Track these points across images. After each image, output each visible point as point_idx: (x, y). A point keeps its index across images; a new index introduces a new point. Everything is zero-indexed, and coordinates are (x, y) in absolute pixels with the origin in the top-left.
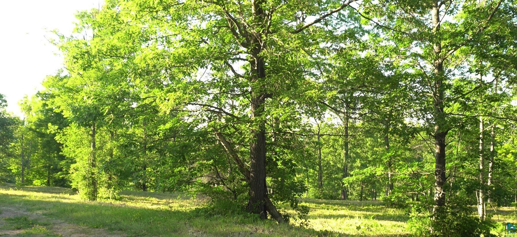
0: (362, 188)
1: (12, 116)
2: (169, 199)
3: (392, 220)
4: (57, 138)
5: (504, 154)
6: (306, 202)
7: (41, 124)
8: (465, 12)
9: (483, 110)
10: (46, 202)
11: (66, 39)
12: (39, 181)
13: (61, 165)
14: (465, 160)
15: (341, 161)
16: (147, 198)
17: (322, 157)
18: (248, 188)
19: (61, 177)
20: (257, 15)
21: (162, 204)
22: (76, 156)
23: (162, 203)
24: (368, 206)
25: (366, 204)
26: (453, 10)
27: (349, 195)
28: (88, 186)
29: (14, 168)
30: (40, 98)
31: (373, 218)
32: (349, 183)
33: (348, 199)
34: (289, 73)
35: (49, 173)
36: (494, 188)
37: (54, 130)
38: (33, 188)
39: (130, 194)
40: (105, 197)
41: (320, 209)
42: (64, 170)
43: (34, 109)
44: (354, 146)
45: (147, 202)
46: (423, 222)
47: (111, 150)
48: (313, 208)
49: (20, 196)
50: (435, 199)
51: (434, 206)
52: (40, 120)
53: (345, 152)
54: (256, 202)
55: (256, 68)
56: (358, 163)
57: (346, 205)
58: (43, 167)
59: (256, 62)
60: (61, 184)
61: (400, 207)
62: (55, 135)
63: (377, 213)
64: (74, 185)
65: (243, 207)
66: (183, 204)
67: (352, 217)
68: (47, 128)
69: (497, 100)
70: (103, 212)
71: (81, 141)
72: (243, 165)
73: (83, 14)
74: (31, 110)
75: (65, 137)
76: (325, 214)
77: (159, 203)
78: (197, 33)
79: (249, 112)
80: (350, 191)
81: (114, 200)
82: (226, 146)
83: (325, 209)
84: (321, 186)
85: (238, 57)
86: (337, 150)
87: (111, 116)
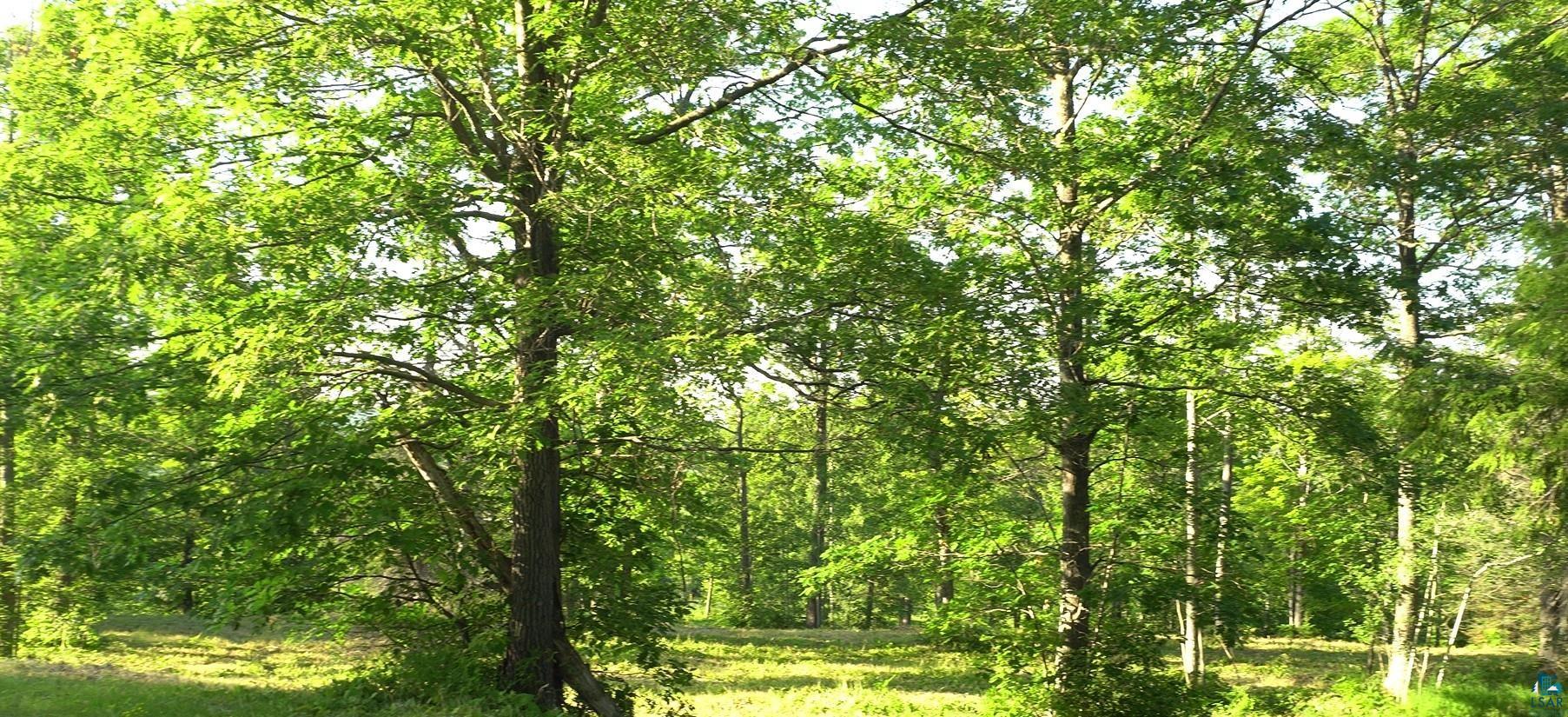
0: (871, 590)
2: (268, 641)
3: (943, 691)
5: (1259, 488)
6: (698, 638)
8: (1145, 91)
9: (1194, 373)
14: (1141, 517)
15: (807, 512)
16: (192, 640)
17: (751, 500)
18: (506, 610)
20: (532, 82)
21: (241, 658)
23: (242, 654)
24: (880, 647)
25: (876, 640)
26: (1112, 83)
27: (828, 610)
31: (892, 685)
33: (827, 624)
34: (626, 264)
36: (1218, 595)
39: (137, 627)
40: (47, 640)
41: (738, 660)
44: (848, 466)
45: (191, 651)
46: (1028, 697)
47: (71, 486)
48: (718, 659)
50: (1061, 629)
51: (1058, 649)
53: (817, 482)
54: (529, 655)
55: (528, 245)
56: (857, 517)
57: (817, 646)
59: (528, 227)
61: (974, 648)
63: (905, 670)
65: (486, 673)
66: (312, 656)
67: (829, 683)
69: (1228, 344)
70: (26, 702)
72: (489, 539)
76: (751, 675)
77: (234, 653)
78: (343, 132)
80: (832, 600)
81: (79, 649)
82: (436, 484)
83: (752, 659)
84: (747, 586)
85: (472, 208)
86: (794, 476)
87: (49, 399)
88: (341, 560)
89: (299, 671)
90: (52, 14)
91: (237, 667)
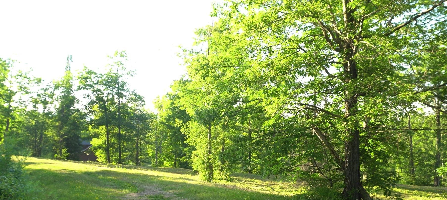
1: (149, 112)
2: (271, 182)
4: (182, 130)
7: (170, 118)
10: (176, 182)
11: (188, 52)
12: (168, 163)
13: (185, 151)
15: (433, 149)
16: (253, 180)
17: (413, 144)
18: (344, 176)
19: (185, 160)
20: (349, 22)
22: (196, 144)
23: (265, 185)
27: (442, 181)
28: (206, 169)
29: (150, 152)
30: (168, 98)
32: (443, 173)
33: (442, 186)
34: (381, 73)
35: (175, 156)
37: (180, 124)
38: (165, 169)
39: (239, 176)
40: (219, 178)
41: (413, 195)
42: (187, 155)
43: (165, 107)
45: (252, 183)
47: (223, 140)
48: (406, 194)
49: (156, 177)
52: (169, 116)
53: (437, 139)
54: (351, 190)
55: (349, 70)
57: (440, 192)
58: (172, 152)
59: (349, 65)
60: (184, 166)
62: (180, 128)
64: (194, 167)
65: (338, 194)
66: (284, 186)
68: (174, 122)
70: (220, 194)
71: (200, 133)
72: (338, 155)
73: (200, 30)
74: (162, 107)
75: (188, 129)
77: (263, 184)
78: (295, 43)
79: (343, 108)
80: (443, 177)
81: (226, 181)
82: (322, 139)
83: (418, 195)
84: (413, 172)
85: (331, 61)
86: (429, 137)
87: (226, 118)
88: (295, 161)
89: (280, 190)
90: (221, 21)
91: (265, 188)
